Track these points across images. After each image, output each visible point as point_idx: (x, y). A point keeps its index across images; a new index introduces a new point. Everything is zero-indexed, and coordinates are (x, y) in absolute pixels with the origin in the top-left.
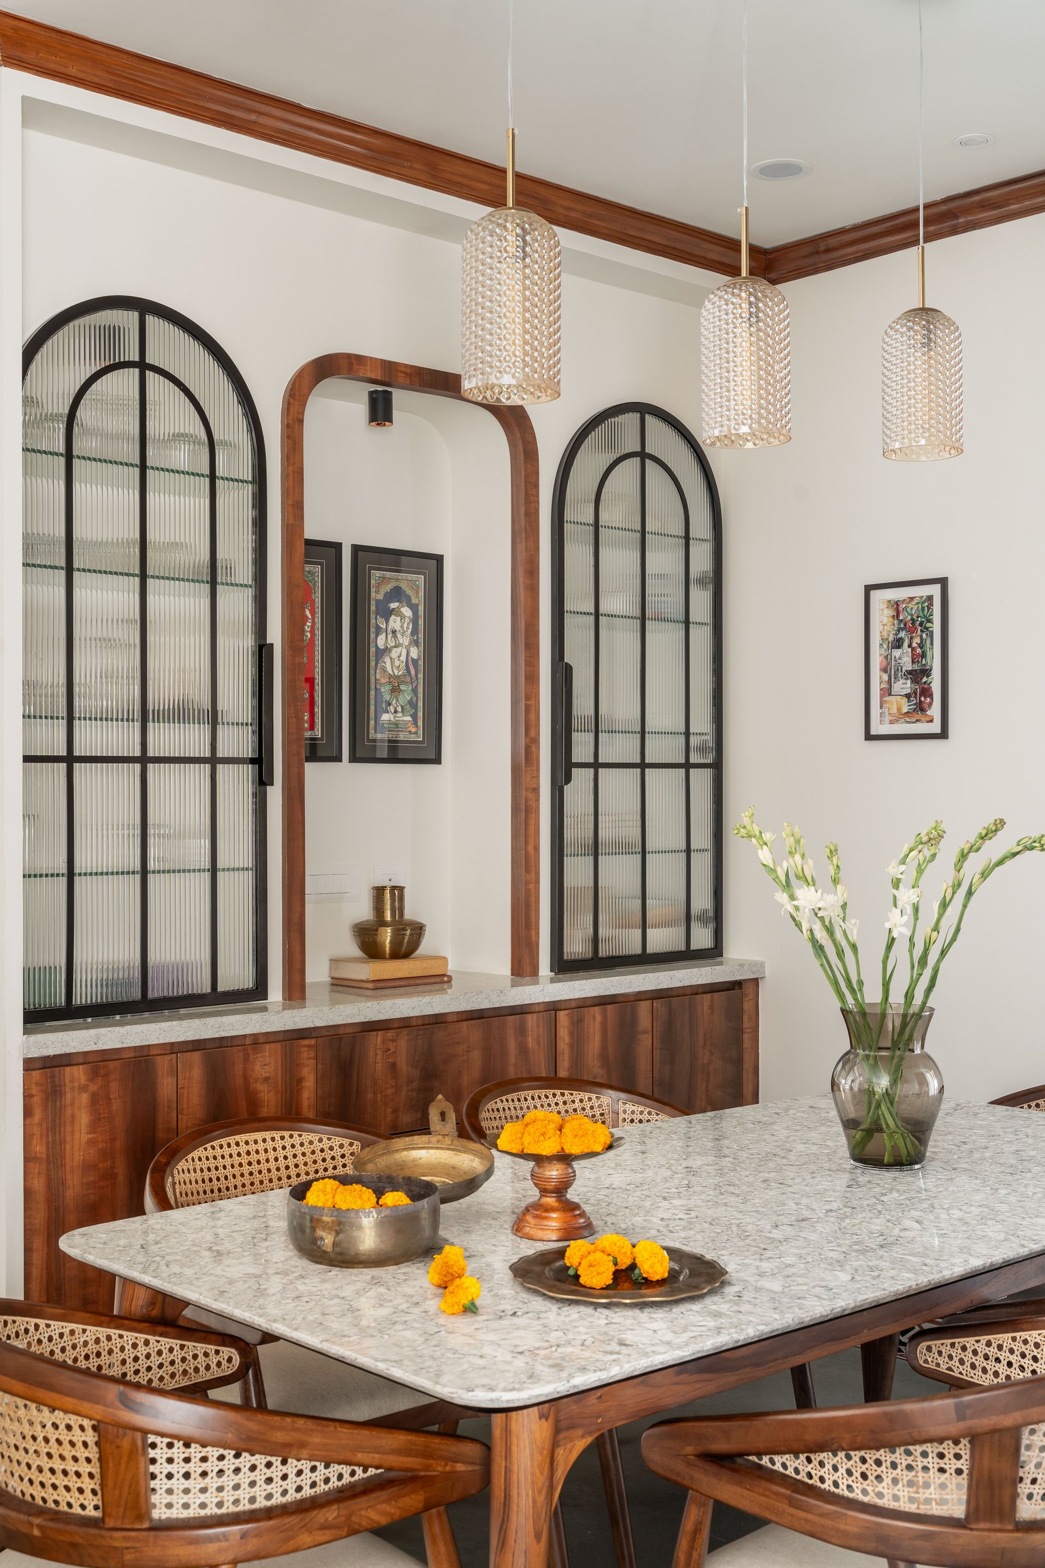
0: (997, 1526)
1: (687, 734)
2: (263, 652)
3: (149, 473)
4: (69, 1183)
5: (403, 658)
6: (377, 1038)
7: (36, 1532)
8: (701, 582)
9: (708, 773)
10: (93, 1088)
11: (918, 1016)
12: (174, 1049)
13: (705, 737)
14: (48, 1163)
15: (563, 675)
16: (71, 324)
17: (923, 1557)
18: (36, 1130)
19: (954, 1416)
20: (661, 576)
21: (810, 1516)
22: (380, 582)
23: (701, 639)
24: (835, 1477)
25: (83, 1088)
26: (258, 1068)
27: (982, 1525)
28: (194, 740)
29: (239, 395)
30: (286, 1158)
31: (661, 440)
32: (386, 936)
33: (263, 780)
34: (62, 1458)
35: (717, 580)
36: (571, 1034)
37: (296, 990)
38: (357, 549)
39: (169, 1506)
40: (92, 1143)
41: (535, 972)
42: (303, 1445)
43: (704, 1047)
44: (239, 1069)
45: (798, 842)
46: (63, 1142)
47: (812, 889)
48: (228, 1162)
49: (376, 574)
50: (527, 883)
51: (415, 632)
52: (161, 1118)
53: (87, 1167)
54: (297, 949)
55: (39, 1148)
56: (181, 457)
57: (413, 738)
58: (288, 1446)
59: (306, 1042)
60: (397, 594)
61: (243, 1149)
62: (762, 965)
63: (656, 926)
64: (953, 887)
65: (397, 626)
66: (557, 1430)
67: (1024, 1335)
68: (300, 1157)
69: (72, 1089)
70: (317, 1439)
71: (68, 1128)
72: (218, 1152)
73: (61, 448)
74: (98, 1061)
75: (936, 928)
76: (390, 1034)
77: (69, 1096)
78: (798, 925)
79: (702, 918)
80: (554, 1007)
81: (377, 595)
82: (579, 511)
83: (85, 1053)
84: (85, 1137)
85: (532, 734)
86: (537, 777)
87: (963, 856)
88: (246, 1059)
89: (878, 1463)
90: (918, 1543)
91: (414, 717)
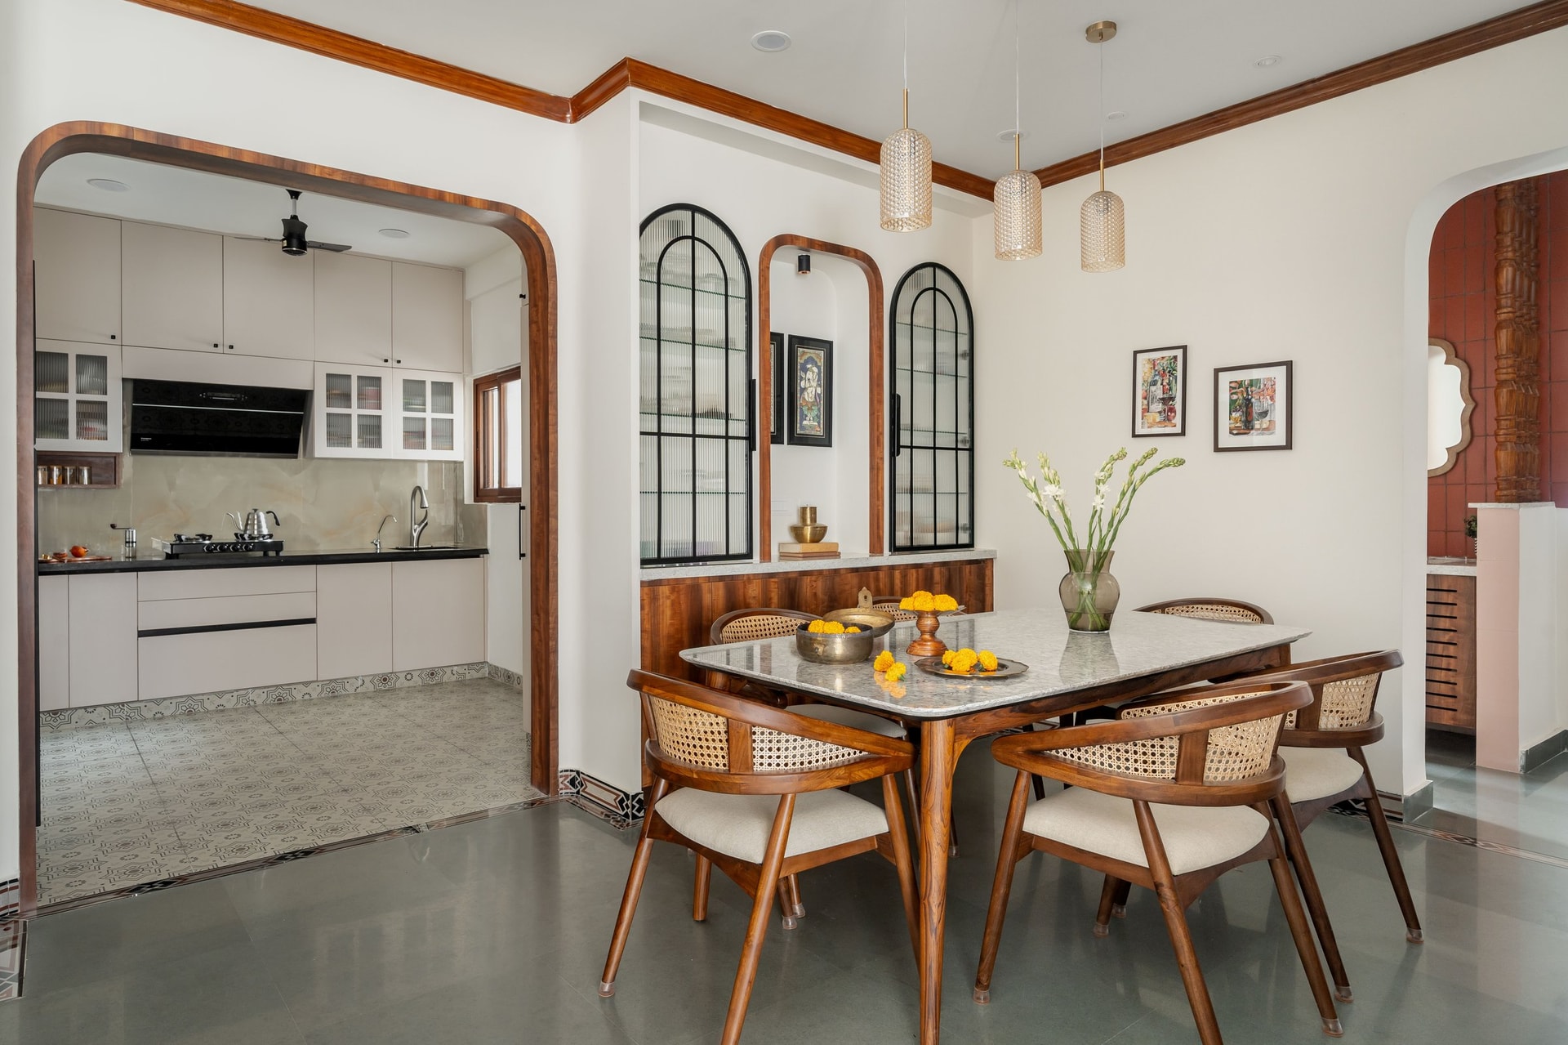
0: (1194, 783)
1: (957, 433)
2: (751, 384)
3: (696, 292)
4: (662, 644)
5: (814, 393)
6: (807, 580)
7: (695, 776)
8: (964, 355)
9: (966, 453)
10: (673, 597)
11: (1106, 553)
12: (710, 579)
13: (964, 435)
14: (652, 634)
15: (895, 399)
16: (657, 219)
17: (1153, 799)
18: (646, 617)
19: (1173, 724)
20: (943, 353)
21: (1090, 779)
22: (804, 353)
23: (963, 385)
24: (1102, 760)
25: (668, 597)
26: (750, 592)
27: (1185, 783)
28: (716, 427)
29: (739, 254)
30: (774, 629)
31: (944, 282)
32: (808, 531)
33: (751, 447)
34: (707, 740)
35: (971, 355)
36: (901, 583)
37: (766, 556)
38: (791, 337)
39: (761, 764)
40: (671, 624)
41: (881, 552)
42: (828, 735)
43: (967, 592)
44: (741, 591)
45: (1046, 461)
46: (658, 624)
47: (1053, 485)
48: (746, 629)
49: (800, 350)
50: (878, 506)
51: (819, 380)
52: (704, 614)
53: (670, 637)
54: (767, 534)
55: (648, 626)
56: (711, 286)
57: (818, 434)
58: (822, 735)
59: (773, 580)
60: (811, 360)
61: (753, 623)
62: (995, 551)
63: (942, 531)
64: (1128, 484)
65: (811, 377)
66: (955, 734)
67: (1183, 703)
68: (781, 628)
69: (663, 597)
70: (835, 733)
71: (661, 617)
72: (742, 624)
73: (655, 280)
74: (675, 584)
75: (1119, 506)
76: (814, 578)
77: (661, 601)
78: (1041, 509)
79: (964, 529)
80: (892, 568)
81: (800, 361)
82: (903, 317)
83: (668, 580)
84: (669, 622)
85: (880, 430)
86: (883, 452)
87: (1134, 468)
88: (745, 587)
89: (1127, 752)
90: (1151, 791)
91: (819, 423)
